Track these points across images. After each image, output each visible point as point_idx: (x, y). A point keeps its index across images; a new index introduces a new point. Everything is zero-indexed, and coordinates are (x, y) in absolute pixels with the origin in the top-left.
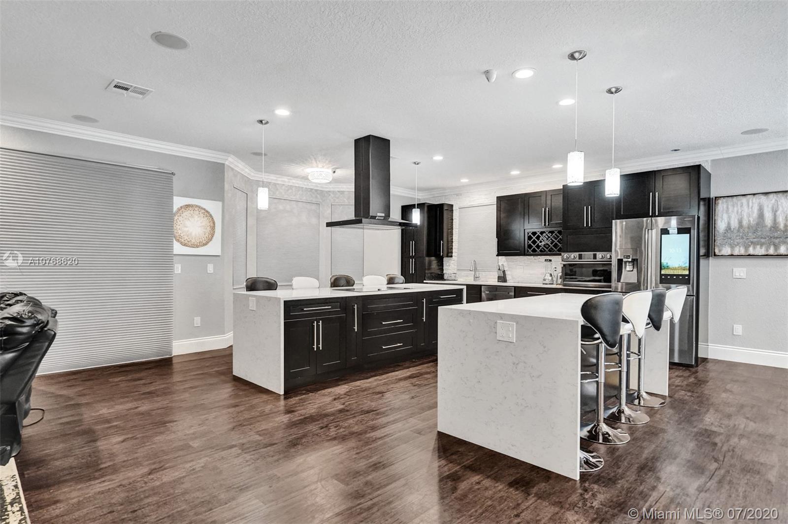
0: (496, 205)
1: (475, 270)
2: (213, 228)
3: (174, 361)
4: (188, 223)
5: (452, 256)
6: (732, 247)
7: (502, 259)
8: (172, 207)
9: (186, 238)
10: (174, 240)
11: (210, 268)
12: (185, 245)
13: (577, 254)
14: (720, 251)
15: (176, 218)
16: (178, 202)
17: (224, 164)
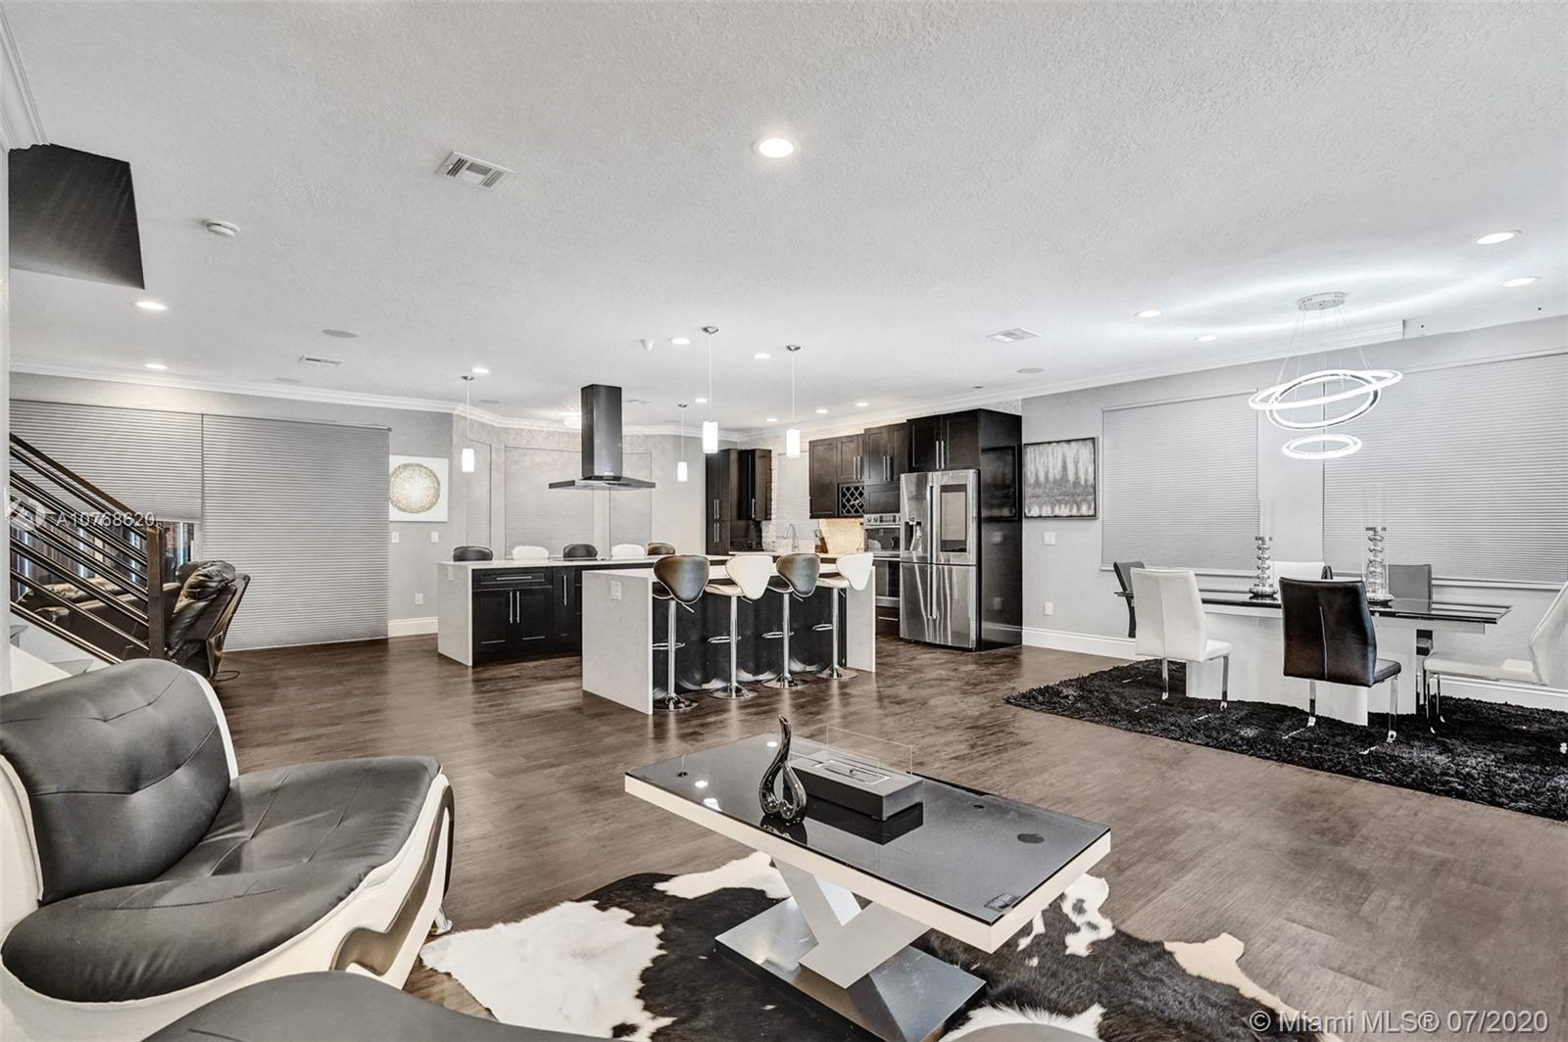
0: (808, 453)
1: (794, 536)
2: (438, 491)
3: (390, 641)
4: (407, 485)
5: (770, 519)
6: (1040, 508)
7: (823, 523)
8: (388, 467)
9: (404, 502)
10: (390, 506)
11: (435, 537)
12: (404, 510)
13: (878, 515)
14: (1029, 511)
15: (393, 479)
16: (395, 461)
17: (451, 414)
